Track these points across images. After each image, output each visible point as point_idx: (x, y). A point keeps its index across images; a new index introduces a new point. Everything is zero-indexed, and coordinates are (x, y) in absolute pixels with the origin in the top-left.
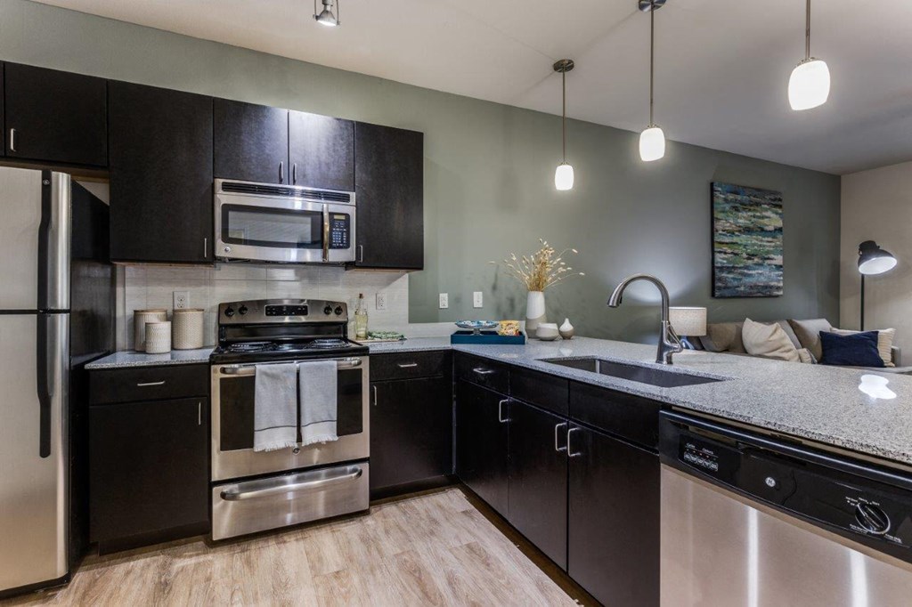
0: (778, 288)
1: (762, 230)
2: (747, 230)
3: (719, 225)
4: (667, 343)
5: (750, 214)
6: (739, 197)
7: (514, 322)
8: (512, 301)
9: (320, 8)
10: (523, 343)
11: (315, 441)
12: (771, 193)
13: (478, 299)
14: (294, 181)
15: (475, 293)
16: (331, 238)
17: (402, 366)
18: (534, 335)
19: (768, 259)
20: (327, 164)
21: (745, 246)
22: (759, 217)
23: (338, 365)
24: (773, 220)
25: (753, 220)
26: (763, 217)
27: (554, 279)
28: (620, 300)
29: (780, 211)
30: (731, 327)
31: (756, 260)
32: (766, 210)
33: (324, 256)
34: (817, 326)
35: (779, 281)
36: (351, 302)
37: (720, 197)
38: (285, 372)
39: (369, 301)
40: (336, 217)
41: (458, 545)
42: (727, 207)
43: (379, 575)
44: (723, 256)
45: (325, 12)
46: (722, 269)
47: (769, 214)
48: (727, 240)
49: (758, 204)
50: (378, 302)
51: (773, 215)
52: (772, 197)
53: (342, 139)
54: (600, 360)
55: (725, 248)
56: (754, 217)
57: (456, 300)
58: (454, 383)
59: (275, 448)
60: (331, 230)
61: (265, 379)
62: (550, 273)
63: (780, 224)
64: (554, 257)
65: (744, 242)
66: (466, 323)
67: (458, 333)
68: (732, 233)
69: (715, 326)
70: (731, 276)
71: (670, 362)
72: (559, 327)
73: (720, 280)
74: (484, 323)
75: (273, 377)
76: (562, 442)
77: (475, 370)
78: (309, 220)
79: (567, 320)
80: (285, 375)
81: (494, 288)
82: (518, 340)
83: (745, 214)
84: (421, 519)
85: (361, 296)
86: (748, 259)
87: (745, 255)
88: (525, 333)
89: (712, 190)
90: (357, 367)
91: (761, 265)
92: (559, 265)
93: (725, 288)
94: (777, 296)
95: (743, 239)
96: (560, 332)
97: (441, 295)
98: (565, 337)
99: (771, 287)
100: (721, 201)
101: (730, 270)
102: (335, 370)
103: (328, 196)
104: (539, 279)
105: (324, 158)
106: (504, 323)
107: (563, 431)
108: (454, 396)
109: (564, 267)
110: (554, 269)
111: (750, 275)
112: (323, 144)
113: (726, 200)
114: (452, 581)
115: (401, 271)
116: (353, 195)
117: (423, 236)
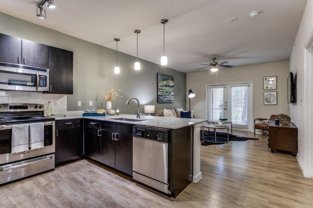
0: (173, 101)
1: (169, 86)
2: (166, 86)
3: (159, 84)
4: (139, 113)
5: (166, 82)
6: (164, 77)
7: (103, 110)
8: (102, 104)
9: (39, 13)
10: (105, 116)
11: (35, 148)
12: (171, 77)
13: (91, 103)
14: (24, 63)
15: (90, 102)
16: (39, 83)
17: (66, 124)
18: (108, 114)
19: (171, 93)
20: (38, 59)
21: (165, 90)
22: (168, 83)
23: (44, 124)
24: (171, 84)
25: (167, 83)
26: (169, 83)
27: (114, 98)
28: (128, 104)
29: (173, 81)
30: (161, 111)
31: (168, 93)
32: (170, 81)
33: (37, 89)
34: (180, 110)
35: (173, 99)
36: (45, 104)
37: (159, 77)
38: (24, 127)
39: (52, 104)
40: (41, 76)
41: (86, 171)
42: (161, 80)
43: (61, 182)
44: (160, 92)
45: (41, 14)
46: (160, 95)
47: (171, 82)
48: (161, 88)
49: (168, 79)
50: (56, 104)
51: (172, 82)
52: (171, 78)
53: (43, 51)
54: (125, 119)
55: (160, 90)
56: (167, 82)
57: (84, 104)
58: (84, 128)
59: (20, 152)
60: (40, 81)
61: (16, 129)
62: (113, 96)
63: (173, 85)
64: (114, 91)
65: (165, 89)
66: (87, 110)
67: (85, 113)
68: (162, 86)
69: (157, 111)
70: (162, 97)
71: (139, 118)
72: (115, 111)
73: (159, 98)
74: (93, 110)
75: (19, 129)
76: (114, 138)
77: (91, 123)
78: (30, 77)
79: (118, 109)
80: (24, 128)
81: (96, 100)
82: (104, 115)
83: (165, 82)
84: (73, 168)
85: (49, 102)
86: (166, 93)
87: (165, 92)
88: (106, 113)
89: (157, 75)
90: (51, 124)
91: (169, 95)
92: (116, 94)
93: (160, 101)
94: (173, 103)
95: (165, 88)
96: (116, 113)
97: (78, 102)
98: (117, 114)
99: (171, 100)
100: (159, 78)
101: (162, 96)
102: (43, 125)
103: (38, 70)
104: (110, 98)
105: (36, 56)
106: (99, 110)
107: (114, 135)
108: (84, 132)
109: (117, 94)
110: (114, 95)
111: (166, 97)
112: (36, 52)
113: (161, 78)
114: (84, 178)
115: (64, 95)
116: (48, 70)
117: (73, 84)
